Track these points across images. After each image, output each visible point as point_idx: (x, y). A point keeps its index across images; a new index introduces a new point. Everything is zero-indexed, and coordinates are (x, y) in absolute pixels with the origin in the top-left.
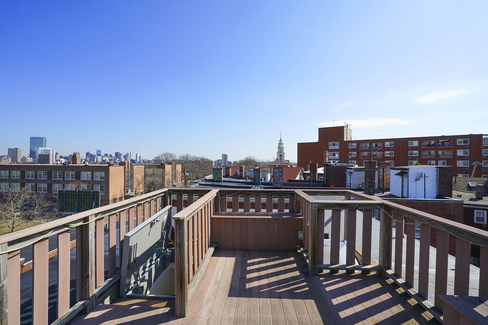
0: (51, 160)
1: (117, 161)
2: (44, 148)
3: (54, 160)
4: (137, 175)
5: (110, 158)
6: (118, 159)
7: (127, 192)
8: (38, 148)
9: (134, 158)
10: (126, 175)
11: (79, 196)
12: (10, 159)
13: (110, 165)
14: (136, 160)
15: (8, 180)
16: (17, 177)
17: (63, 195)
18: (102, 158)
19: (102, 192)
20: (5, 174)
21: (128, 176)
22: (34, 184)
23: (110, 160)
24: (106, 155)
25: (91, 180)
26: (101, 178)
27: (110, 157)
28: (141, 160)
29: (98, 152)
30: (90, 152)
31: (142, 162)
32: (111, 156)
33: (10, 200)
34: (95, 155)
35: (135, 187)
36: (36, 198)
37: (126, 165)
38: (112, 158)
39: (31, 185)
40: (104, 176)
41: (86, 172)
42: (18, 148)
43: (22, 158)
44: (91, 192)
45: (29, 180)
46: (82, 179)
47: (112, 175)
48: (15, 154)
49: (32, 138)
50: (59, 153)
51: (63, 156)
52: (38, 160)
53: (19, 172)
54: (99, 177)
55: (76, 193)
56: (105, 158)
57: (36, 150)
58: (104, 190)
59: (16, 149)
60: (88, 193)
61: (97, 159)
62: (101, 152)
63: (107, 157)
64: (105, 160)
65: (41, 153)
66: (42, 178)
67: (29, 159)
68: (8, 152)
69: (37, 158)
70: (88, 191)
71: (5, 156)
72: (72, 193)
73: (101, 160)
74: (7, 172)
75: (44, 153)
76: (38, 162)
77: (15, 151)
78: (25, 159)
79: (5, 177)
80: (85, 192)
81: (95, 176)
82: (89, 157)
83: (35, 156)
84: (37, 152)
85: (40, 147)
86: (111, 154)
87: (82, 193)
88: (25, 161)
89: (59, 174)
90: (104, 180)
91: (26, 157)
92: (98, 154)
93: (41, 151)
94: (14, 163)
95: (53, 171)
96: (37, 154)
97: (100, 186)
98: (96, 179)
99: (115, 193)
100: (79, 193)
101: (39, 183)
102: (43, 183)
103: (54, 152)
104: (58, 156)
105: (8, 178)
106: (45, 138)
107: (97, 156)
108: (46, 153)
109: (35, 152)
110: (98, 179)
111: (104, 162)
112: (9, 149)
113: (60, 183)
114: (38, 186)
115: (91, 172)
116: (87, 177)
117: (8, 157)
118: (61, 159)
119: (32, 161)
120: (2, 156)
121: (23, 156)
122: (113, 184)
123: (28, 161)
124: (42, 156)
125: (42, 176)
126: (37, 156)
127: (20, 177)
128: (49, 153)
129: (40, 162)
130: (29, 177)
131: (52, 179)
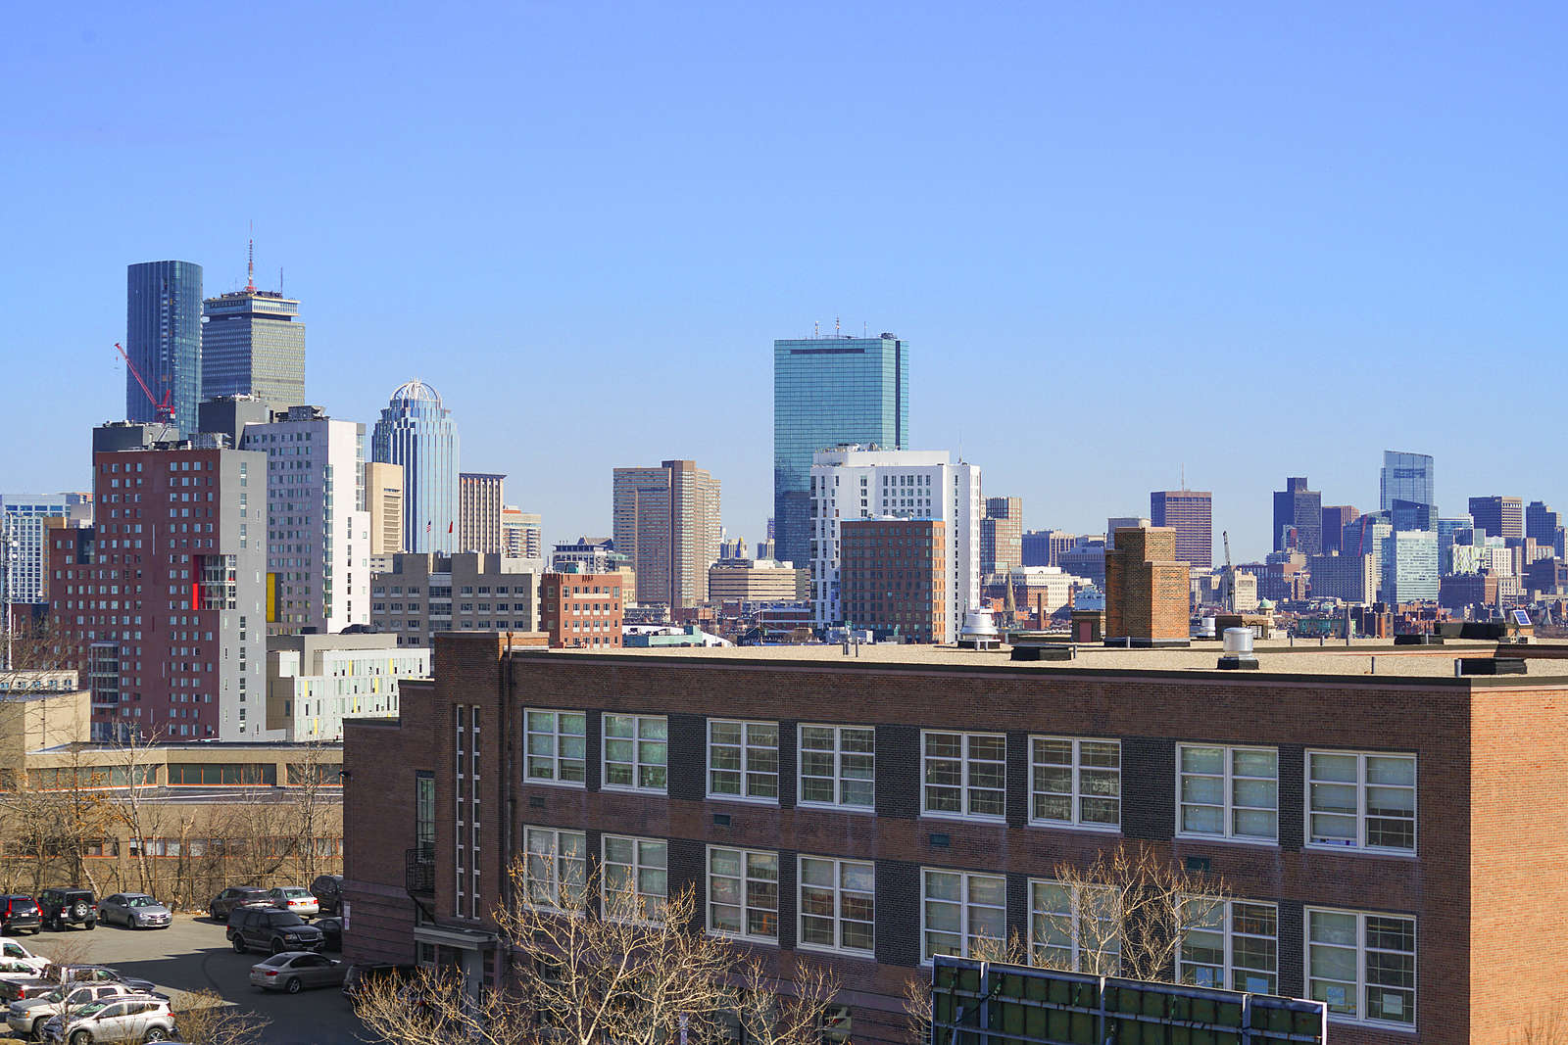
2: (888, 458)
3: (975, 580)
5: (1535, 551)
8: (835, 455)
12: (627, 574)
15: (583, 799)
16: (642, 784)
17: (971, 1017)
18: (1446, 558)
19: (1392, 1004)
20: (561, 738)
22: (768, 859)
23: (1538, 575)
24: (1488, 513)
25: (1274, 843)
26: (1384, 829)
27: (1532, 545)
29: (1398, 474)
30: (1311, 488)
32: (1542, 523)
33: (574, 1017)
34: (1369, 521)
38: (1549, 552)
39: (750, 872)
40: (1415, 805)
41: (1226, 743)
42: (687, 462)
43: (716, 565)
44: (1191, 1007)
45: (729, 817)
46: (1184, 828)
47: (1504, 791)
48: (662, 522)
49: (794, 352)
50: (1021, 503)
51: (1052, 536)
52: (833, 583)
53: (659, 731)
54: (1362, 815)
55: (1095, 1006)
56: (1478, 551)
57: (824, 482)
58: (1415, 975)
59: (673, 476)
60: (1166, 1015)
61: (1388, 566)
62: (1431, 484)
63: (1502, 540)
64: (1476, 571)
65: (864, 508)
66: (832, 799)
67: (770, 577)
68: (616, 500)
69: (828, 566)
70: (1166, 994)
71: (592, 547)
72: (1056, 1007)
73: (1430, 580)
74: (578, 722)
75: (890, 511)
76: (838, 602)
77: (662, 490)
78: (736, 577)
79: (563, 776)
80: (1147, 1001)
81: (1312, 801)
82: (1303, 549)
83: (814, 537)
84: (829, 497)
85: (854, 447)
86: (1541, 503)
87: (1150, 1016)
88: (736, 593)
89: (972, 767)
90: (1414, 861)
91: (744, 555)
92: (1399, 504)
93: (864, 482)
94: (655, 616)
95: (923, 733)
96: (825, 516)
97: (1369, 920)
98: (1323, 841)
99: (1536, 1024)
100: (1116, 1015)
101: (810, 853)
102: (839, 856)
103: (974, 497)
104: (1012, 534)
105: (582, 785)
106: (898, 343)
107: (1384, 525)
108: (903, 508)
109: (814, 495)
110: (1348, 843)
111: (1469, 608)
112: (624, 479)
113: (982, 870)
114: (799, 885)
115: (1275, 745)
116: (1234, 804)
117: (618, 555)
118: (1035, 570)
119: (794, 593)
120: (576, 544)
121: (724, 548)
122: (1516, 914)
123: (766, 598)
124: (867, 543)
125: (837, 778)
126: (825, 542)
127: (663, 778)
128: (924, 502)
129: (850, 605)
130: (729, 782)
131: (918, 819)
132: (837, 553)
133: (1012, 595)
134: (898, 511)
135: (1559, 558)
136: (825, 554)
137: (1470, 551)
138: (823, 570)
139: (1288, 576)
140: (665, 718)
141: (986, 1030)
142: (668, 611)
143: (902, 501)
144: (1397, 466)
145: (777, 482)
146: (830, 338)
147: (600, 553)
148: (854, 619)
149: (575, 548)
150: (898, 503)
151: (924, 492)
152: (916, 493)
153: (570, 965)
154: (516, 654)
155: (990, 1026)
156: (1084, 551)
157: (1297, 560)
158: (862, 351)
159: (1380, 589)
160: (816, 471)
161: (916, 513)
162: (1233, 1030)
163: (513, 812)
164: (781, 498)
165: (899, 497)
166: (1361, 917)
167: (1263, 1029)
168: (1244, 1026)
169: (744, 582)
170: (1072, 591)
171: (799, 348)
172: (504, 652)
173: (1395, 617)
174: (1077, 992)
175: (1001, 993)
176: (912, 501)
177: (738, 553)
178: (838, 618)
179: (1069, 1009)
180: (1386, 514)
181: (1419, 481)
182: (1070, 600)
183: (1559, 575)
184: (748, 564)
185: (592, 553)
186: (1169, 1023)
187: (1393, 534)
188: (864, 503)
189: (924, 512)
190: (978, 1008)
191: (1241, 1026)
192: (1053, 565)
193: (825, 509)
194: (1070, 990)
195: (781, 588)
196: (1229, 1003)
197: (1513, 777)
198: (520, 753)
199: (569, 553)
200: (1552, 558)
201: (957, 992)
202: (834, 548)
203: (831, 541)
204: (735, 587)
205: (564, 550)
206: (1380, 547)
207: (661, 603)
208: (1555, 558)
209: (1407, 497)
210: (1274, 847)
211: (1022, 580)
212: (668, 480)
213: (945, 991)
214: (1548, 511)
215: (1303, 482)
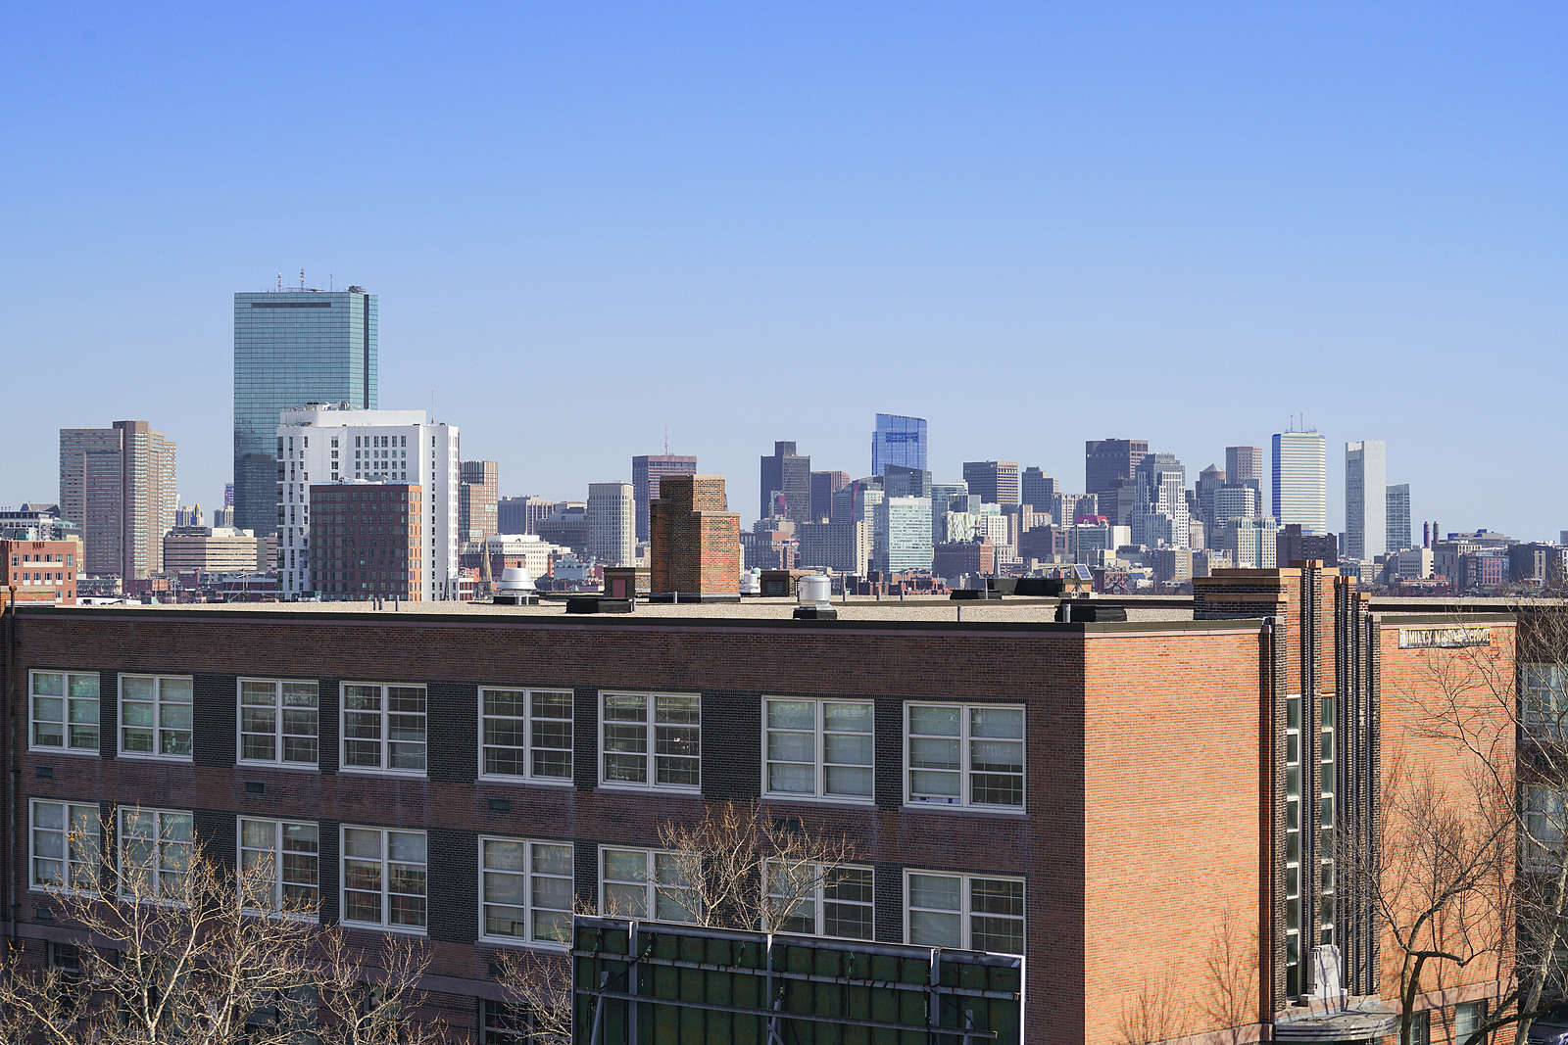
0: (426, 558)
1: (1110, 556)
2: (359, 418)
3: (453, 547)
4: (1417, 751)
5: (1032, 518)
6: (1121, 535)
7: (1299, 984)
8: (304, 414)
9: (1324, 519)
10: (1281, 745)
11: (785, 1008)
12: (76, 542)
13: (1086, 612)
14: (1355, 534)
15: (98, 768)
16: (163, 750)
17: (619, 982)
18: (940, 525)
20: (71, 702)
21: (1309, 760)
22: (307, 830)
23: (1035, 543)
24: (983, 479)
25: (871, 801)
26: (990, 785)
27: (1028, 512)
28: (1417, 539)
29: (891, 438)
30: (800, 452)
31: (1427, 570)
32: (1038, 489)
33: (139, 998)
34: (860, 487)
35: (1403, 918)
36: (354, 996)
37: (1287, 620)
38: (1047, 519)
39: (287, 844)
40: (1024, 759)
41: (815, 695)
42: (142, 422)
43: (171, 533)
44: (870, 964)
45: (262, 785)
46: (771, 788)
47: (1118, 743)
48: (112, 487)
49: (255, 305)
50: (497, 467)
51: (528, 503)
52: (302, 551)
53: (182, 692)
54: (966, 770)
55: (761, 966)
56: (973, 518)
57: (291, 443)
58: (1025, 940)
59: (124, 437)
60: (842, 975)
61: (880, 534)
62: (925, 449)
63: (998, 507)
64: (970, 539)
65: (335, 471)
66: (378, 763)
67: (230, 546)
68: (63, 464)
69: (296, 533)
70: (842, 951)
71: (37, 514)
72: (716, 969)
73: (924, 548)
74: (89, 684)
75: (362, 475)
76: (307, 572)
77: (112, 452)
78: (192, 546)
79: (73, 743)
80: (819, 958)
81: (912, 756)
82: (792, 516)
83: (282, 502)
84: (297, 459)
85: (324, 406)
86: (1038, 468)
87: (823, 976)
88: (193, 563)
89: (535, 726)
90: (1022, 819)
91: (201, 522)
92: (892, 469)
93: (335, 443)
94: (105, 588)
95: (481, 690)
96: (293, 479)
97: (974, 883)
98: (924, 799)
99: (1150, 992)
100: (786, 975)
101: (355, 823)
102: (386, 825)
103: (453, 460)
104: (488, 500)
105: (95, 753)
106: (366, 297)
107: (876, 492)
108: (376, 471)
109: (281, 457)
110: (950, 801)
111: (964, 577)
112: (71, 440)
113: (546, 838)
114: (342, 857)
115: (869, 697)
116: (826, 761)
117: (64, 523)
118: (513, 538)
119: (255, 563)
120: (19, 511)
121: (179, 515)
122: (1131, 874)
123: (223, 569)
124: (339, 507)
125: (384, 740)
126: (293, 507)
127: (188, 744)
128: (399, 464)
129: (320, 575)
130: (263, 749)
131: (476, 784)
132: (306, 518)
133: (488, 563)
134: (372, 474)
135: (1056, 525)
136: (293, 519)
137: (965, 517)
138: (291, 537)
139: (776, 544)
140: (190, 677)
141: (635, 996)
142: (119, 582)
143: (376, 464)
144: (889, 430)
145: (236, 445)
146: (294, 291)
147: (46, 520)
148: (324, 590)
149: (18, 515)
150: (372, 465)
151: (399, 454)
152: (390, 454)
153: (135, 939)
154: (20, 610)
155: (640, 992)
156: (563, 518)
157: (786, 527)
158: (328, 305)
159: (872, 558)
160: (282, 431)
161: (390, 477)
162: (919, 988)
163: (17, 784)
164: (242, 462)
165: (372, 460)
166: (965, 881)
167: (953, 987)
168: (932, 984)
169: (202, 551)
170: (551, 560)
171: (260, 301)
172: (6, 608)
173: (890, 586)
174: (740, 951)
175: (652, 955)
176: (386, 463)
177: (194, 520)
178: (307, 588)
179: (730, 970)
180: (875, 480)
181: (911, 444)
182: (549, 571)
183: (1057, 543)
184: (205, 532)
185: (37, 520)
186: (846, 983)
187: (886, 500)
188: (335, 465)
189: (399, 476)
190: (627, 973)
191: (929, 983)
192: (530, 533)
193: (293, 471)
194: (731, 950)
195: (241, 557)
196: (913, 958)
197: (1127, 729)
198: (25, 718)
199: (12, 521)
200: (1049, 526)
201: (601, 955)
202: (302, 514)
203: (299, 508)
204: (192, 557)
205: (7, 517)
206: (872, 514)
207: (111, 574)
208: (1052, 525)
209: (899, 462)
210: (870, 806)
211: (499, 549)
212: (119, 442)
213: (587, 954)
214: (1044, 477)
215: (792, 446)
